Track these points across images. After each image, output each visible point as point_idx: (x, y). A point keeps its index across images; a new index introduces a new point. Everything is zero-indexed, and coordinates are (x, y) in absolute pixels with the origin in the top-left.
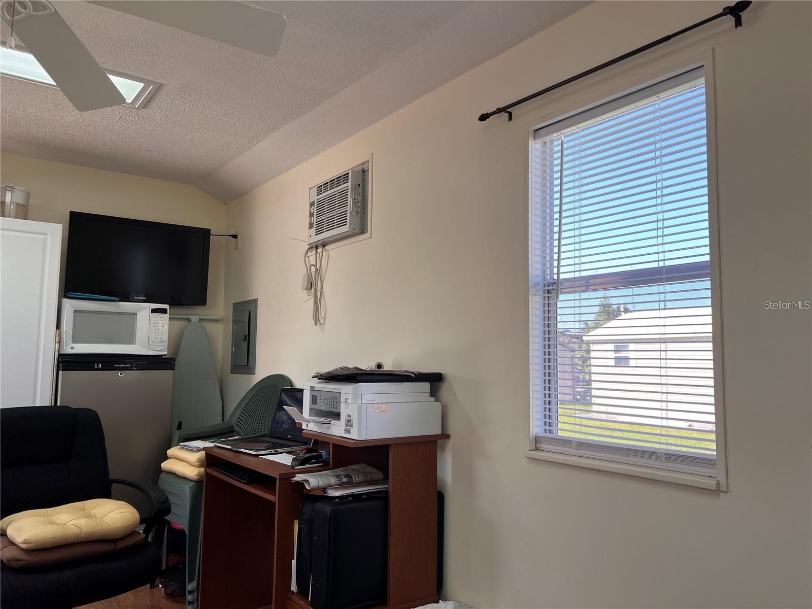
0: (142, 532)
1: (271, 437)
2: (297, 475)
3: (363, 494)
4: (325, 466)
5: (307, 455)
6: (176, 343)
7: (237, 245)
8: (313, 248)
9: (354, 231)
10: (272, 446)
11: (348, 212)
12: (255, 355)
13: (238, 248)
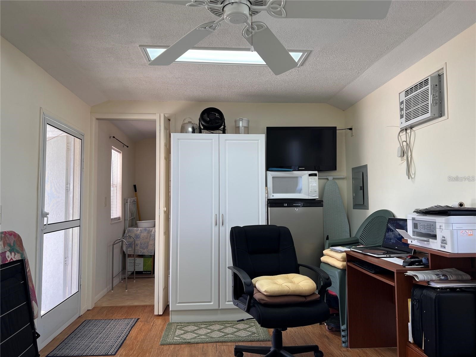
0: (317, 293)
1: (384, 247)
2: (408, 271)
3: (457, 288)
4: (426, 268)
5: (412, 260)
6: (322, 192)
7: (352, 133)
8: (404, 130)
9: (434, 116)
10: (386, 252)
11: (429, 104)
12: (368, 198)
13: (353, 136)
